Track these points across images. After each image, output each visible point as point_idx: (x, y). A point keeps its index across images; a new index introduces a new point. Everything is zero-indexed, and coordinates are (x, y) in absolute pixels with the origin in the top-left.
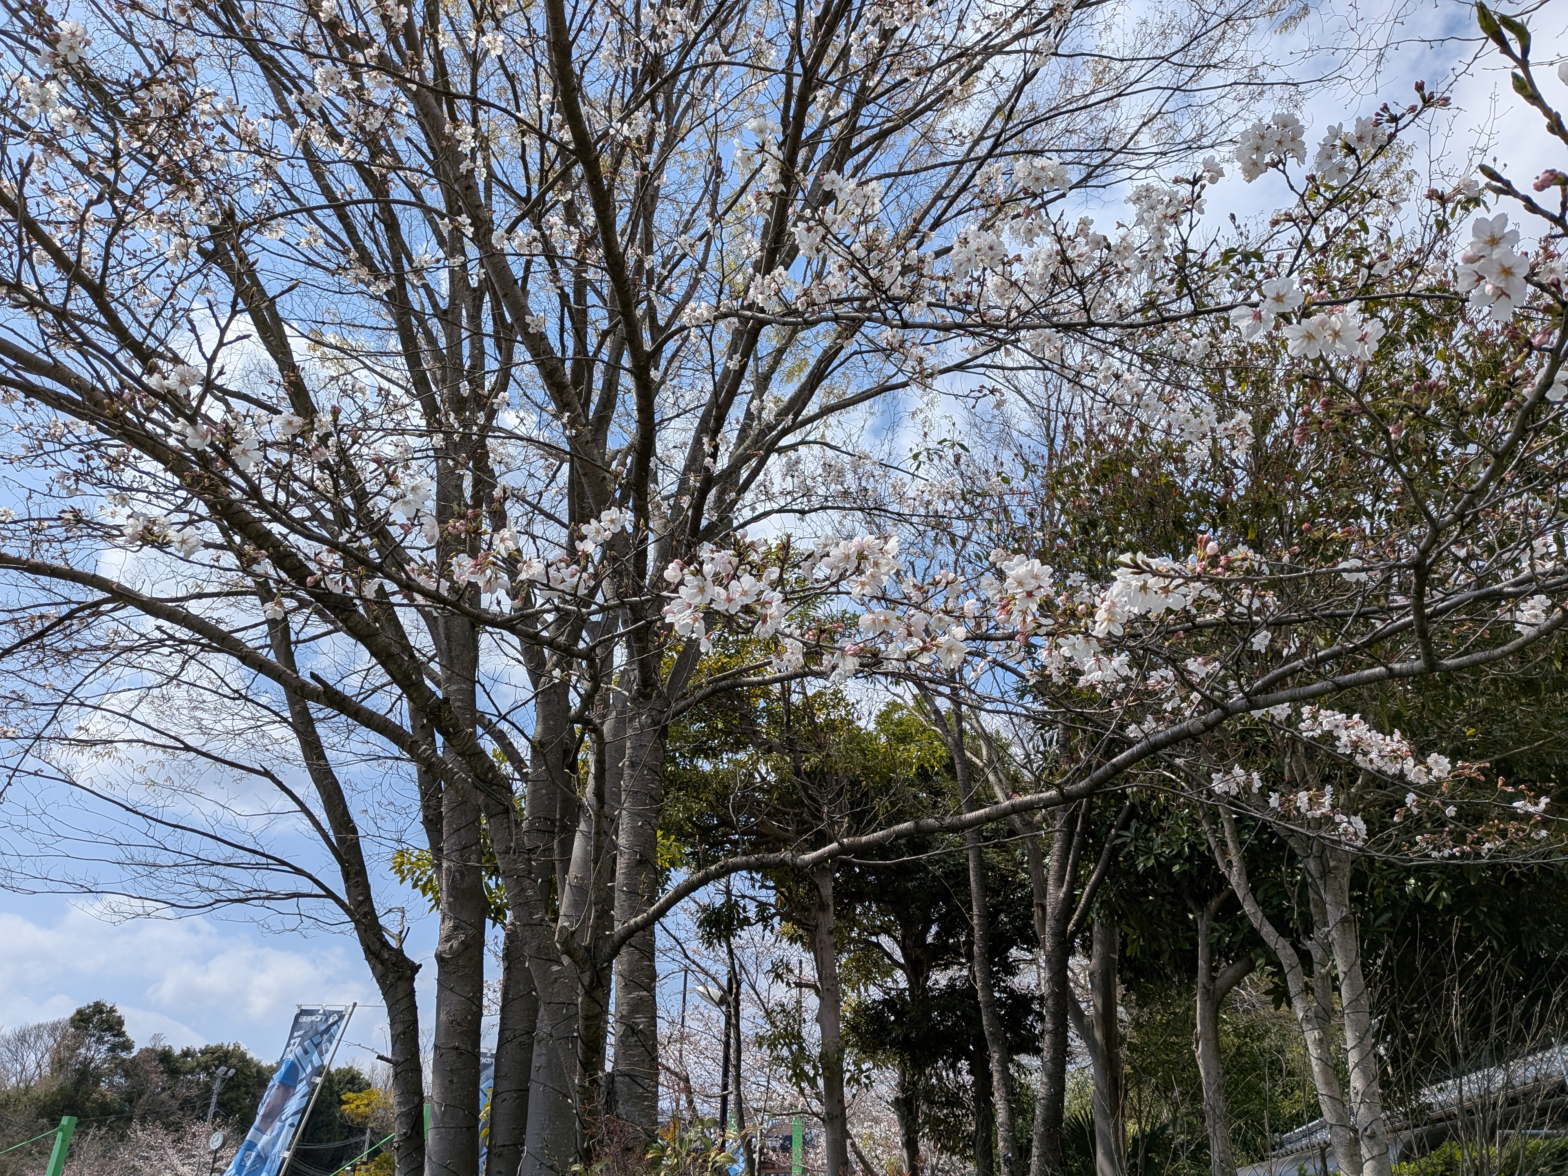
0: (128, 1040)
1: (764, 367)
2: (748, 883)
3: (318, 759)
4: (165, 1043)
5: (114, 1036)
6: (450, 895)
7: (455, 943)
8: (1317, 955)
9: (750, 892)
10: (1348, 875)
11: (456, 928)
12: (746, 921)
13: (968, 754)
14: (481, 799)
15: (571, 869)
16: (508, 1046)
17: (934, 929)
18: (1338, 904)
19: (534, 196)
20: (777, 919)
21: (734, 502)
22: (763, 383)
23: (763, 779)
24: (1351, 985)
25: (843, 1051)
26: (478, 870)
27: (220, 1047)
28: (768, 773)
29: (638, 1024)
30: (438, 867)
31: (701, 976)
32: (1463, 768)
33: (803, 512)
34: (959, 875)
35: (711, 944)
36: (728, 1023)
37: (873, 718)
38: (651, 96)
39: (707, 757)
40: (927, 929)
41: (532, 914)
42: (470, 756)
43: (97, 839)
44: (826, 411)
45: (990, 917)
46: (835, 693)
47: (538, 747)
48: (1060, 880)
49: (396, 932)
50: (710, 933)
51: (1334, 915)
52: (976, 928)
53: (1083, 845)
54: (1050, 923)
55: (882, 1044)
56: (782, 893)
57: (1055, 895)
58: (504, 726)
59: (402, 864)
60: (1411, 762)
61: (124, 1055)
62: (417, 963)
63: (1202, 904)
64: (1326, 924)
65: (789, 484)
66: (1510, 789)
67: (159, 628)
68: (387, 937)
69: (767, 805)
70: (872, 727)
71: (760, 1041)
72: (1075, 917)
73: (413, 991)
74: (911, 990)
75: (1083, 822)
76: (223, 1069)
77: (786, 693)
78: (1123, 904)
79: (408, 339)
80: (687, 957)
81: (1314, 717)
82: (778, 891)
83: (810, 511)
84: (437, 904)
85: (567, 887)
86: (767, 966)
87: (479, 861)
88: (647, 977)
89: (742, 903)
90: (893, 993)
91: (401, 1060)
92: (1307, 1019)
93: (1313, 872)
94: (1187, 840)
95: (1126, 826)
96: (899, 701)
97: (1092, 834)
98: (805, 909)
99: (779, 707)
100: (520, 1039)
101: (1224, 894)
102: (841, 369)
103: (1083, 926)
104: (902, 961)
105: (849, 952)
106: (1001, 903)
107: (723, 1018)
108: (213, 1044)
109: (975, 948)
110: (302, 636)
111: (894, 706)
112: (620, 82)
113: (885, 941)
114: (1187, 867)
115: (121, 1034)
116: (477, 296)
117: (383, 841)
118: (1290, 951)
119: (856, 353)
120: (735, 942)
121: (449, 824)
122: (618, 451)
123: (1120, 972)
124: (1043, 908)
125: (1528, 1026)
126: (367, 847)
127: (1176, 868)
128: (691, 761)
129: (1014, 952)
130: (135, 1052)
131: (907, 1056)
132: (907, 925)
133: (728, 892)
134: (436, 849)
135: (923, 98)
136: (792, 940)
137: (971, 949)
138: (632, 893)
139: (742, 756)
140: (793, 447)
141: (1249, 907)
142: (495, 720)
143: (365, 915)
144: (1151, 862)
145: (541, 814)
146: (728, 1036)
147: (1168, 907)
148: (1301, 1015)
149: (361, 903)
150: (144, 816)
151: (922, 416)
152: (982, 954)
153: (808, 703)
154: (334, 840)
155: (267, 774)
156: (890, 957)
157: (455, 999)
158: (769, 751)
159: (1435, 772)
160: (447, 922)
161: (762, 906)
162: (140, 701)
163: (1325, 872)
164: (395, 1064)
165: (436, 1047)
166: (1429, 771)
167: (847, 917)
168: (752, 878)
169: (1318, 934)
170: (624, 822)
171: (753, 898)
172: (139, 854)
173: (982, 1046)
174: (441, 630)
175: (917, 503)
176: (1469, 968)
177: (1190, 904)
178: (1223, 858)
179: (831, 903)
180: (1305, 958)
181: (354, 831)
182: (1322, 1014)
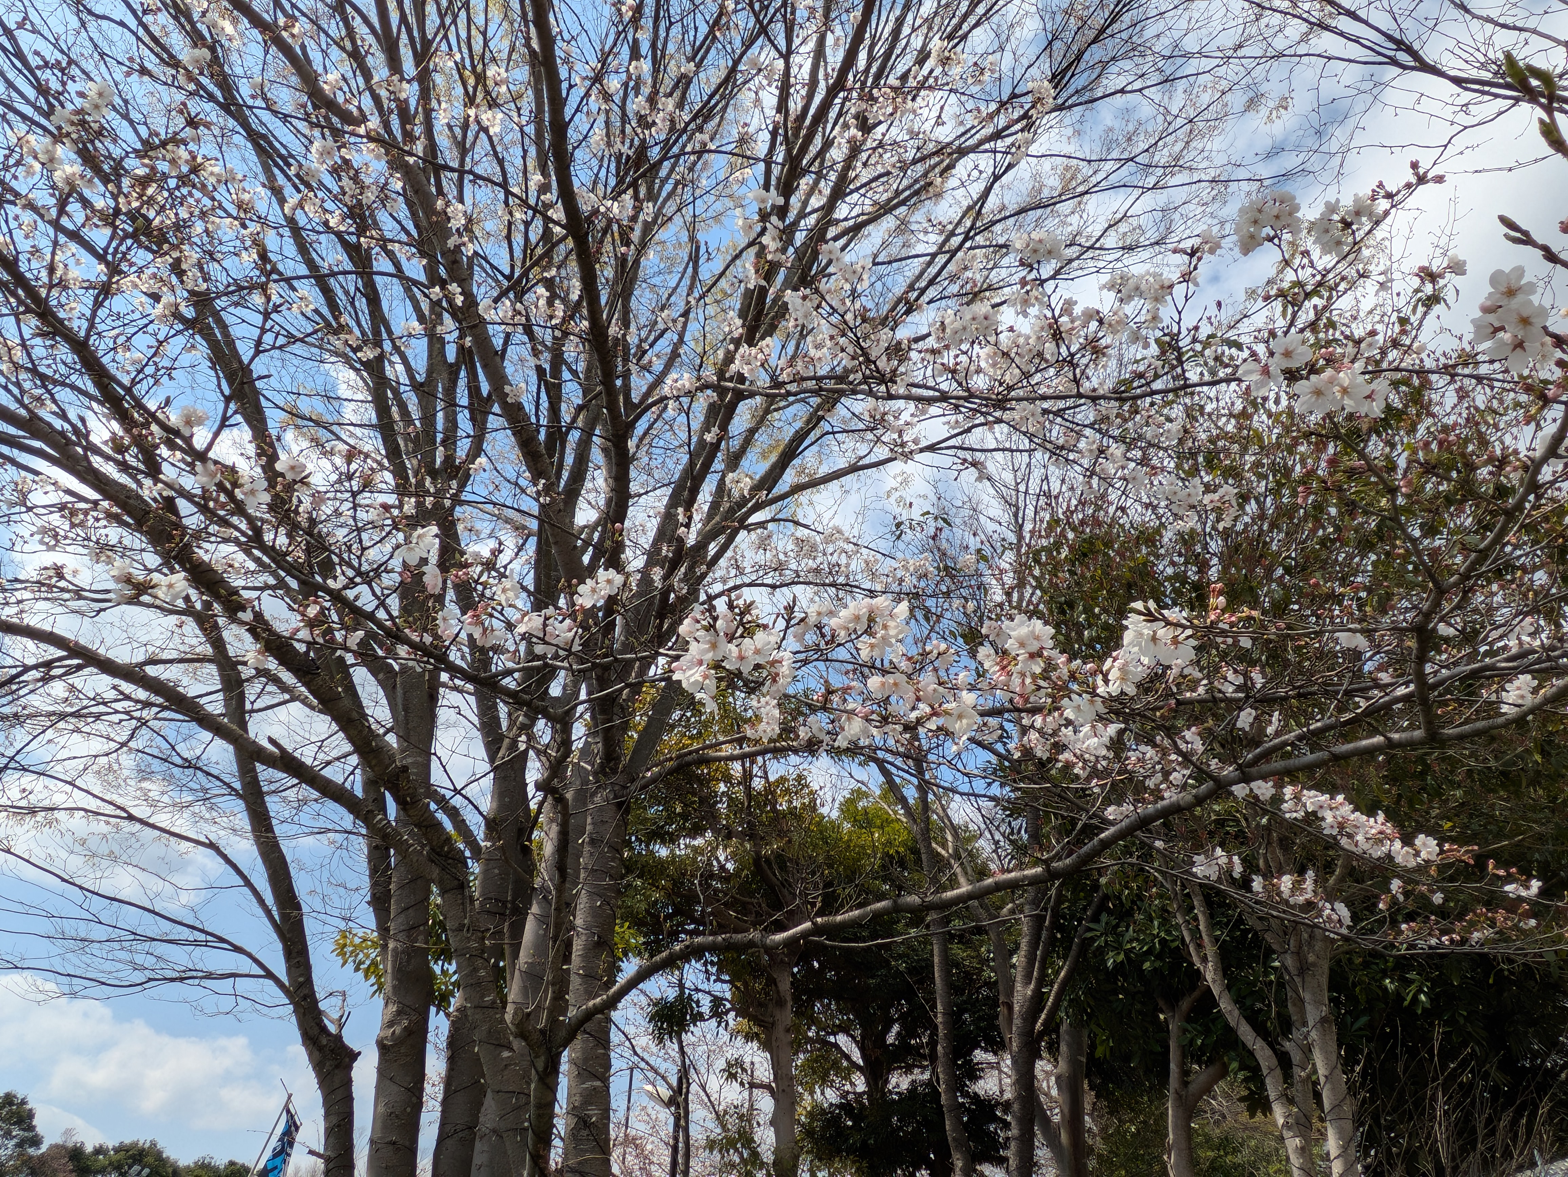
0: (37, 1135)
1: (735, 444)
2: (702, 976)
3: (267, 831)
4: (77, 1139)
5: (24, 1130)
6: (394, 978)
7: (398, 1029)
8: (1296, 1057)
9: (705, 986)
10: (1327, 971)
11: (399, 1013)
12: (699, 1017)
13: (934, 845)
14: (436, 872)
15: (522, 954)
16: (449, 1142)
17: (896, 1028)
18: (1318, 1003)
19: (516, 275)
20: (732, 1014)
21: (704, 575)
22: (734, 462)
23: (722, 867)
24: (1333, 1089)
25: (797, 1157)
26: (426, 951)
27: (134, 1145)
28: (727, 860)
29: (590, 1117)
30: (385, 947)
31: (650, 1074)
32: (1449, 850)
33: (774, 587)
34: (923, 971)
35: (661, 1040)
36: (677, 1126)
37: (837, 805)
38: (634, 185)
39: (663, 842)
40: (887, 1029)
41: (483, 996)
42: (427, 827)
43: (28, 910)
44: (798, 489)
45: (954, 1018)
46: (800, 778)
47: (491, 824)
48: (1028, 977)
49: (336, 1016)
50: (661, 1028)
51: (1314, 1013)
52: (940, 1027)
53: (1052, 940)
54: (1017, 1021)
55: (839, 1152)
56: (737, 988)
57: (1022, 992)
58: (457, 801)
59: (345, 945)
60: (1398, 844)
61: (31, 1151)
62: (356, 1050)
63: (1173, 1005)
64: (1305, 1024)
65: (761, 557)
66: (1502, 873)
67: (114, 687)
68: (326, 1021)
69: (726, 895)
70: (835, 814)
71: (711, 1145)
72: (1043, 1016)
73: (350, 1081)
74: (869, 1093)
75: (1052, 916)
76: (136, 1168)
77: (748, 776)
78: (1092, 1003)
79: (382, 410)
80: (636, 1053)
81: (1297, 798)
82: (734, 986)
83: (781, 586)
84: (380, 989)
85: (517, 972)
86: (721, 1064)
87: (427, 943)
88: (601, 1065)
89: (695, 997)
90: (851, 1096)
91: (333, 1155)
92: (1286, 1125)
93: (1291, 969)
94: (1158, 936)
95: (1095, 919)
96: (864, 788)
97: (1061, 929)
98: (761, 1005)
99: (739, 792)
100: (460, 1135)
101: (1196, 994)
102: (815, 448)
103: (1051, 1026)
104: (861, 1062)
105: (806, 1051)
106: (965, 1002)
107: (672, 1120)
108: (127, 1141)
109: (939, 1048)
110: (256, 706)
111: (858, 794)
112: (603, 171)
113: (842, 1040)
114: (1158, 964)
115: (31, 1128)
116: (453, 371)
117: (329, 919)
118: (1268, 1052)
119: (828, 433)
120: (687, 1038)
121: (398, 902)
122: (585, 527)
123: (1087, 1076)
124: (1010, 1007)
125: (1515, 1139)
126: (310, 926)
127: (1147, 965)
128: (647, 846)
129: (979, 1055)
130: (44, 1148)
131: (865, 1164)
132: (866, 1023)
133: (681, 986)
134: (383, 929)
135: (897, 193)
136: (748, 1037)
137: (934, 1050)
138: (589, 976)
139: (699, 842)
140: (762, 525)
141: (1226, 1005)
142: (449, 794)
143: (305, 998)
144: (1121, 957)
145: (492, 895)
146: (676, 1139)
147: (1138, 1006)
148: (1281, 1121)
149: (301, 985)
150: (81, 888)
151: (898, 494)
152: (946, 1054)
153: (770, 789)
154: (277, 917)
155: (212, 846)
156: (848, 1057)
157: (395, 1088)
158: (729, 836)
159: (1424, 855)
160: (390, 1006)
161: (717, 1002)
162: (85, 769)
163: (1304, 969)
164: (328, 1160)
165: (372, 1141)
166: (1417, 854)
167: (804, 1012)
168: (707, 971)
169: (1296, 1034)
170: (583, 903)
171: (709, 993)
172: (70, 928)
173: (945, 1155)
174: (399, 701)
175: (890, 580)
176: (1454, 1076)
177: (1161, 1003)
178: (1198, 953)
179: (788, 998)
180: (1284, 1062)
181: (298, 907)
182: (1303, 1120)
